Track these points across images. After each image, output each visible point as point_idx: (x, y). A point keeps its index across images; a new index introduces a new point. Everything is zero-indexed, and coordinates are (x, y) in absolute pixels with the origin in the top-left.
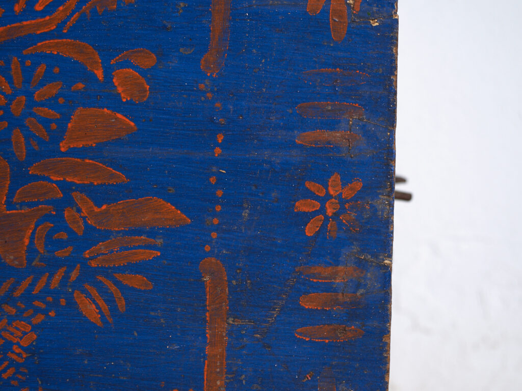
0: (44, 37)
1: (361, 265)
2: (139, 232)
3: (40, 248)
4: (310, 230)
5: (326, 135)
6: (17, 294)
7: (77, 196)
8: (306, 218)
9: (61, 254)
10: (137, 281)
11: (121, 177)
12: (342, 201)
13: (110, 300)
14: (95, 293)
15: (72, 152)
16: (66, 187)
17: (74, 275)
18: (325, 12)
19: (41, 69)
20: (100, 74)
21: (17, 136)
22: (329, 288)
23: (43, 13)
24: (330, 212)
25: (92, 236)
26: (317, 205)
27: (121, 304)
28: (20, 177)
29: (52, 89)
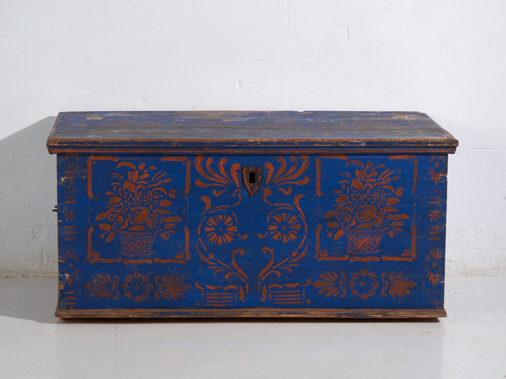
0: (384, 185)
1: (441, 226)
2: (400, 220)
3: (382, 223)
4: (431, 220)
5: (434, 202)
6: (378, 232)
7: (389, 214)
8: (431, 217)
9: (386, 224)
10: (399, 229)
11: (397, 210)
12: (437, 214)
13: (395, 233)
14: (391, 231)
15: (388, 206)
16: (386, 212)
17: (388, 228)
18: (434, 180)
19: (383, 191)
20: (393, 192)
21: (378, 203)
22: (435, 230)
23: (384, 181)
24: (435, 216)
25: (392, 221)
26: (432, 215)
27: (397, 234)
28: (378, 211)
29: (385, 194)
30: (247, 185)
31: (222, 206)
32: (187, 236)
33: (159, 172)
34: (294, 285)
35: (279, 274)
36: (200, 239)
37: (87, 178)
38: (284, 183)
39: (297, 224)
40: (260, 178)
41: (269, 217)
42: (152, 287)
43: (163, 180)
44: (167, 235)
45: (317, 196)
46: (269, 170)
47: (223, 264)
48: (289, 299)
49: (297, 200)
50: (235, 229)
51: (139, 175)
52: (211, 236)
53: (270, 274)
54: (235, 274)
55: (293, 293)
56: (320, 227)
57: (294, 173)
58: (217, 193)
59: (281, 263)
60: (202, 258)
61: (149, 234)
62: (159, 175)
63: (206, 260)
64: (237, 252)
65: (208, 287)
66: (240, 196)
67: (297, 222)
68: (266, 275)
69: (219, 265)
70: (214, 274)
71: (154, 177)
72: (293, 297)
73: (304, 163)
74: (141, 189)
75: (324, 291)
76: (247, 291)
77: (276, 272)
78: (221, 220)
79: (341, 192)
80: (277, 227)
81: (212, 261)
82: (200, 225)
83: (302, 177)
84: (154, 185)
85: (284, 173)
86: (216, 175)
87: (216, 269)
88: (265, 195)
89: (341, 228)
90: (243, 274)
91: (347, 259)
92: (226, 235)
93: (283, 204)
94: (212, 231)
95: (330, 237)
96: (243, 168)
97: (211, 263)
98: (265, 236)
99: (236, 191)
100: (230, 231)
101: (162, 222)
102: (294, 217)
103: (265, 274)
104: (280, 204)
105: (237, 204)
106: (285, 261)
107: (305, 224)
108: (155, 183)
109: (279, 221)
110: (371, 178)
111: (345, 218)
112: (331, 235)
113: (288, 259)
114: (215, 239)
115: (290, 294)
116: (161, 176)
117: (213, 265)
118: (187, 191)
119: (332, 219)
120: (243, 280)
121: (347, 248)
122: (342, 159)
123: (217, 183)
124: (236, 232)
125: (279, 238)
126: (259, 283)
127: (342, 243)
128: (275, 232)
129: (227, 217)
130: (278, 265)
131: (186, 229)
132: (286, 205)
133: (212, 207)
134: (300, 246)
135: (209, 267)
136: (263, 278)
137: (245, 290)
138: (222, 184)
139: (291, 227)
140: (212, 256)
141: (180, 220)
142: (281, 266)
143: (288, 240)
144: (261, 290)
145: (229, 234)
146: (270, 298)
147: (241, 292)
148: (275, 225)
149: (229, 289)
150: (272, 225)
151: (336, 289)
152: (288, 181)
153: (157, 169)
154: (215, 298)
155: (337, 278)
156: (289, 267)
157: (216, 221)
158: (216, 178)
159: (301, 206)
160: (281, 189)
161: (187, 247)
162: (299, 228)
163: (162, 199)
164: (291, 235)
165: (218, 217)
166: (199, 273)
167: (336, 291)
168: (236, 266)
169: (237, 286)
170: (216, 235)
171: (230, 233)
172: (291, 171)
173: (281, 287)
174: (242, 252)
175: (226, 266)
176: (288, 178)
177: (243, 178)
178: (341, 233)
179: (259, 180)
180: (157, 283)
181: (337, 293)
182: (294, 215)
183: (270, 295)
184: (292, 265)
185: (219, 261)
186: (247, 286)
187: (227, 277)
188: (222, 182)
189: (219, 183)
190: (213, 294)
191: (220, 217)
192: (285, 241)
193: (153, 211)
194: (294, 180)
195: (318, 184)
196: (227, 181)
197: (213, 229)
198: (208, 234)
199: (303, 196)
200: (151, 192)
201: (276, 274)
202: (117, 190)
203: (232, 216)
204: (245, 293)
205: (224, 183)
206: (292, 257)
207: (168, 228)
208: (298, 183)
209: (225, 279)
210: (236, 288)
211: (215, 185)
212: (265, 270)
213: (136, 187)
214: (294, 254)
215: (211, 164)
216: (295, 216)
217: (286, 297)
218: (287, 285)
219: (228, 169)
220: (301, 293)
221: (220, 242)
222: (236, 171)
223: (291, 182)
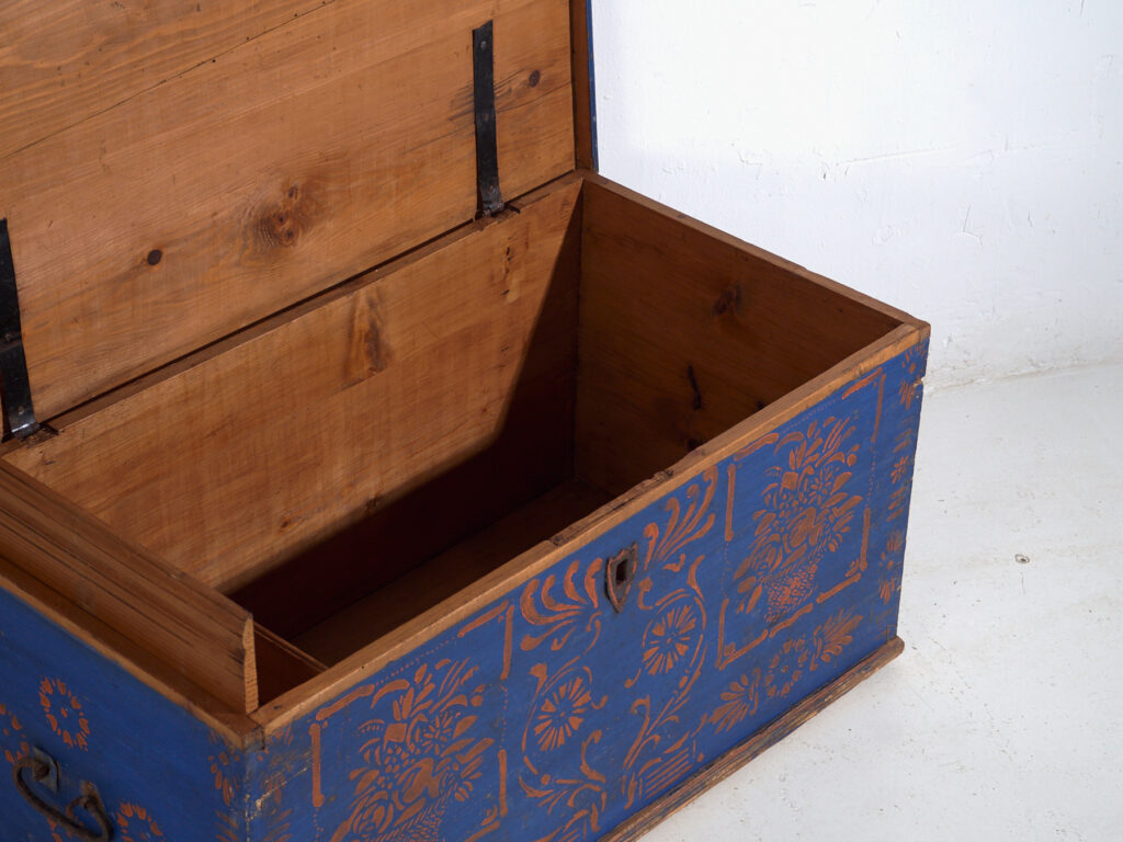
0: (830, 457)
1: (906, 485)
3: (821, 534)
4: (894, 481)
5: (901, 445)
7: (833, 509)
8: (893, 477)
9: (827, 533)
10: (846, 529)
11: (846, 494)
12: (903, 465)
13: (838, 541)
14: (834, 540)
15: (833, 494)
16: (830, 508)
17: (829, 538)
18: (905, 401)
19: (828, 469)
20: (844, 461)
21: (819, 498)
22: (897, 499)
23: (831, 448)
24: (899, 471)
25: (836, 519)
26: (896, 471)
27: (841, 540)
28: (818, 512)
29: (831, 474)
30: (611, 592)
31: (565, 667)
32: (503, 766)
33: (454, 666)
34: (680, 743)
35: (657, 738)
36: (526, 759)
37: (310, 770)
38: (674, 551)
39: (689, 620)
40: (635, 565)
41: (645, 636)
43: (461, 679)
44: (467, 788)
45: (725, 544)
46: (651, 538)
47: (566, 781)
48: (670, 775)
49: (693, 571)
50: (587, 697)
51: (415, 696)
52: (545, 739)
53: (643, 748)
54: (585, 786)
55: (677, 760)
56: (726, 603)
57: (691, 519)
58: (559, 642)
59: (662, 714)
60: (529, 795)
61: (433, 810)
63: (536, 793)
64: (589, 740)
66: (598, 624)
67: (690, 616)
68: (637, 754)
69: (558, 788)
70: (549, 812)
71: (444, 683)
72: (678, 766)
73: (709, 488)
74: (419, 722)
75: (725, 721)
76: (603, 806)
77: (652, 737)
78: (563, 695)
79: (764, 511)
80: (657, 648)
81: (547, 787)
82: (527, 728)
83: (704, 520)
84: (444, 700)
85: (675, 529)
86: (559, 607)
87: (553, 800)
88: (642, 594)
89: (759, 584)
90: (598, 778)
91: (765, 637)
92: (571, 719)
93: (669, 595)
94: (547, 728)
95: (741, 612)
96: (608, 561)
97: (544, 793)
98: (637, 678)
99: (592, 617)
100: (578, 708)
101: (457, 768)
102: (686, 610)
103: (635, 752)
104: (665, 598)
105: (593, 644)
106: (667, 706)
107: (703, 612)
108: (446, 694)
109: (662, 633)
110: (812, 455)
112: (742, 608)
113: (672, 699)
114: (552, 740)
115: (673, 763)
116: (456, 673)
117: (548, 796)
118: (505, 674)
119: (746, 575)
120: (597, 789)
121: (766, 616)
122: (770, 443)
123: (561, 621)
124: (588, 702)
125: (660, 666)
126: (624, 778)
127: (759, 611)
128: (654, 659)
129: (574, 682)
130: (656, 722)
131: (502, 754)
132: (674, 593)
133: (548, 679)
134: (694, 660)
135: (540, 805)
136: (631, 763)
137: (599, 808)
138: (570, 618)
139: (680, 633)
140: (546, 779)
141: (491, 741)
142: (662, 719)
143: (675, 662)
144: (627, 787)
145: (576, 715)
146: (641, 793)
147: (594, 814)
148: (655, 645)
149: (574, 822)
150: (650, 648)
151: (745, 704)
152: (680, 542)
155: (746, 683)
156: (675, 713)
157: (554, 703)
158: (558, 612)
159: (698, 580)
160: (668, 566)
161: (503, 790)
162: (693, 626)
163: (459, 719)
164: (679, 647)
165: (558, 692)
167: (744, 708)
168: (586, 771)
169: (588, 808)
170: (553, 730)
171: (579, 711)
172: (687, 516)
173: (659, 760)
174: (598, 736)
175: (570, 782)
176: (681, 536)
177: (606, 585)
178: (757, 594)
179: (634, 570)
181: (746, 711)
182: (686, 606)
183: (641, 786)
184: (679, 707)
185: (558, 781)
186: (604, 797)
187: (570, 802)
188: (568, 614)
189: (563, 620)
191: (563, 689)
192: (670, 665)
193: (442, 756)
194: (691, 534)
195: (729, 518)
196: (577, 607)
197: (549, 722)
198: (540, 737)
199: (702, 557)
200: (437, 720)
201: (652, 741)
202: (372, 754)
203: (583, 675)
204: (600, 812)
205: (571, 614)
206: (680, 691)
207: (468, 773)
208: (697, 535)
209: (568, 808)
210: (586, 813)
211: (556, 628)
212: (634, 747)
213: (409, 725)
214: (683, 682)
215: (550, 588)
216: (689, 606)
217: (666, 775)
218: (668, 750)
219: (580, 581)
220: (691, 749)
221: (560, 741)
222: (593, 577)
223: (685, 542)
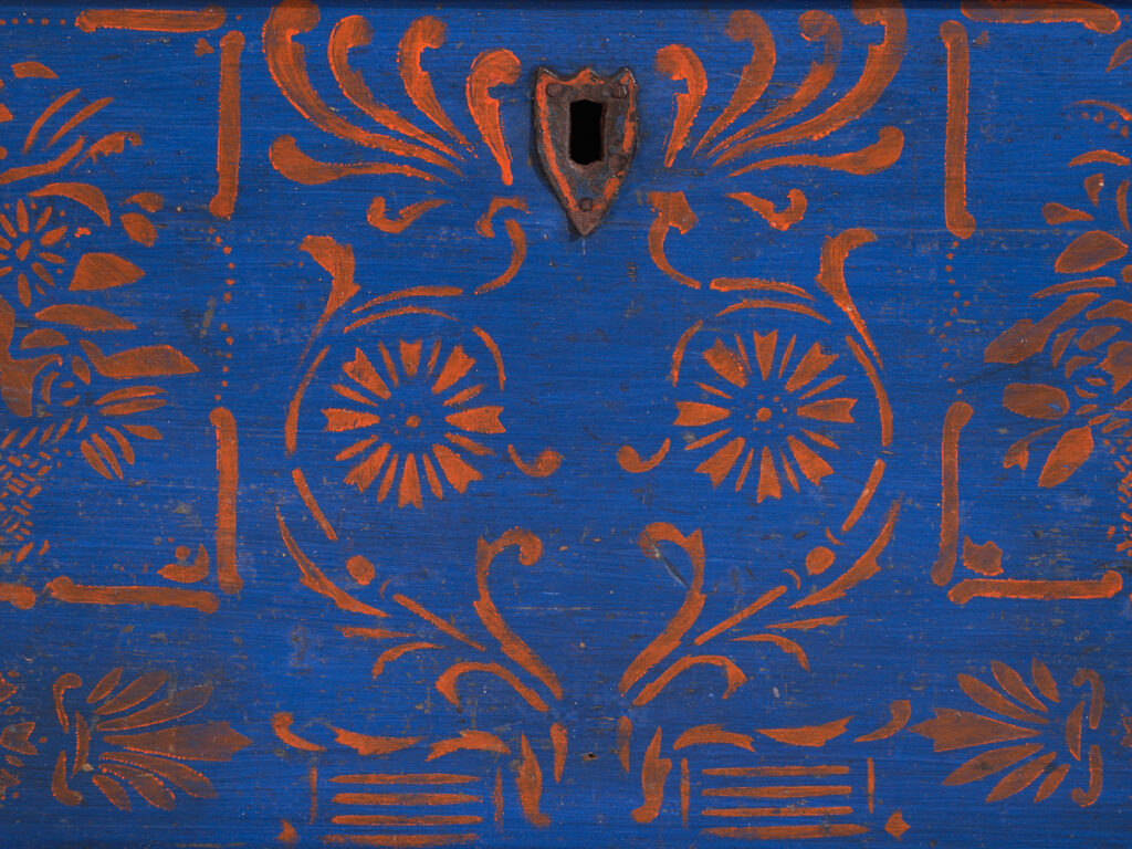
30: (554, 168)
31: (417, 292)
32: (227, 457)
33: (69, 96)
34: (815, 736)
35: (734, 673)
36: (297, 474)
38: (766, 165)
39: (834, 393)
40: (629, 135)
41: (678, 355)
42: (33, 739)
43: (92, 141)
44: (117, 449)
45: (947, 239)
46: (682, 86)
47: (425, 614)
48: (789, 810)
49: (836, 255)
50: (486, 418)
52: (357, 460)
53: (686, 673)
54: (494, 667)
55: (810, 781)
56: (961, 412)
57: (818, 106)
58: (392, 214)
59: (747, 612)
60: (307, 581)
61: (14, 445)
62: (66, 113)
63: (330, 589)
64: (501, 545)
65: (345, 738)
66: (516, 232)
67: (833, 381)
68: (664, 679)
69: (400, 618)
70: (377, 670)
71: (39, 123)
72: (813, 801)
73: (879, 49)
75: (984, 766)
77: (717, 661)
78: (412, 368)
79: (1081, 215)
80: (722, 413)
81: (366, 596)
82: (299, 395)
83: (866, 131)
84: (41, 169)
85: (764, 105)
86: (384, 116)
87: (390, 644)
88: (659, 228)
89: (1082, 421)
90: (535, 670)
91: (1111, 593)
92: (440, 452)
93: (757, 283)
94: (363, 433)
95: (1017, 468)
96: (532, 76)
97: (358, 607)
98: (657, 459)
99: (497, 204)
100: (463, 433)
101: (87, 379)
102: (817, 358)
103: (657, 670)
104: (743, 284)
105: (503, 280)
106: (766, 599)
107: (880, 394)
108: (45, 159)
109: (738, 379)
111: (1106, 365)
112: (1023, 460)
113: (782, 589)
114: (381, 477)
115: (794, 781)
116: (77, 119)
117: (370, 621)
118: (222, 204)
119: (1030, 369)
120: (536, 701)
121: (1112, 530)
122: (1090, 26)
124: (497, 437)
125: (735, 471)
126: (625, 722)
127: (1087, 502)
128: (712, 438)
129: (446, 352)
130: (727, 624)
131: (222, 421)
132: (773, 285)
133: (362, 296)
134: (854, 517)
135: (348, 632)
136: (648, 693)
137: (545, 758)
138: (418, 164)
139: (802, 412)
140: (362, 571)
141: (187, 365)
142: (748, 626)
143: (785, 485)
144: (638, 757)
145: (456, 449)
146: (685, 802)
147: (528, 771)
148: (715, 401)
149: (461, 750)
150: (697, 397)
151: (1053, 756)
152: (787, 150)
153: (52, 75)
154: (387, 800)
155: (1053, 694)
156: (790, 634)
157: (384, 375)
158: (385, 130)
159: (856, 293)
160: (748, 199)
161: (227, 521)
162: (848, 419)
163: (87, 246)
164: (800, 453)
165: (395, 350)
166: (293, 662)
167: (1052, 767)
168: (495, 625)
169: (504, 738)
170: (383, 452)
171: (465, 442)
172: (804, 93)
173: (744, 742)
174: (531, 551)
175: (441, 624)
176: (788, 137)
177: (535, 133)
178: (1077, 449)
179: (627, 145)
180: (62, 716)
181: (1056, 779)
182: (817, 347)
183: (685, 785)
184: (806, 625)
185: (401, 599)
186: (558, 737)
187: (445, 683)
188: (417, 152)
189: (401, 161)
190: (373, 779)
191: (410, 351)
192: (769, 486)
193: (38, 315)
194: (821, 148)
195: (956, 170)
196: (445, 150)
197: (371, 420)
198: (342, 446)
199: (866, 235)
200: (21, 210)
201: (717, 673)
203: (475, 349)
204: (548, 775)
205: (428, 156)
206: (809, 581)
207: (119, 410)
208: (841, 162)
209: (438, 697)
210: (499, 747)
211: (377, 169)
212: (656, 651)
214: (819, 560)
215: (353, 52)
216: (827, 350)
217: (771, 802)
218: (777, 734)
219: (449, 80)
220: (857, 778)
221: (409, 493)
222: (496, 91)
223: (803, 160)
